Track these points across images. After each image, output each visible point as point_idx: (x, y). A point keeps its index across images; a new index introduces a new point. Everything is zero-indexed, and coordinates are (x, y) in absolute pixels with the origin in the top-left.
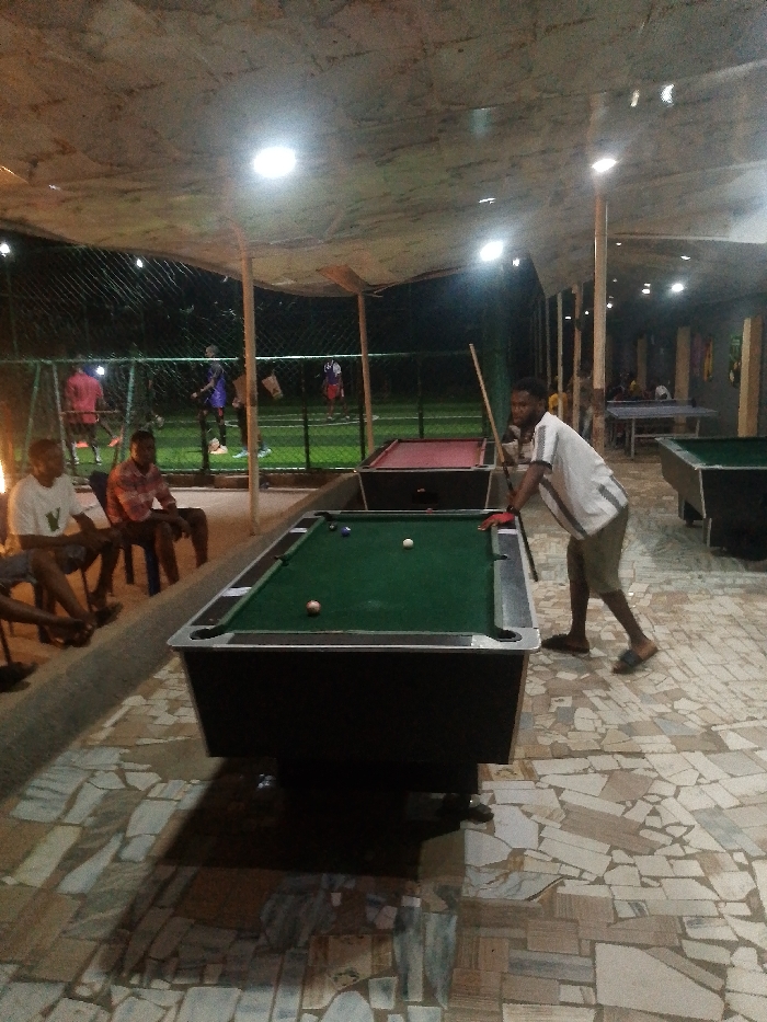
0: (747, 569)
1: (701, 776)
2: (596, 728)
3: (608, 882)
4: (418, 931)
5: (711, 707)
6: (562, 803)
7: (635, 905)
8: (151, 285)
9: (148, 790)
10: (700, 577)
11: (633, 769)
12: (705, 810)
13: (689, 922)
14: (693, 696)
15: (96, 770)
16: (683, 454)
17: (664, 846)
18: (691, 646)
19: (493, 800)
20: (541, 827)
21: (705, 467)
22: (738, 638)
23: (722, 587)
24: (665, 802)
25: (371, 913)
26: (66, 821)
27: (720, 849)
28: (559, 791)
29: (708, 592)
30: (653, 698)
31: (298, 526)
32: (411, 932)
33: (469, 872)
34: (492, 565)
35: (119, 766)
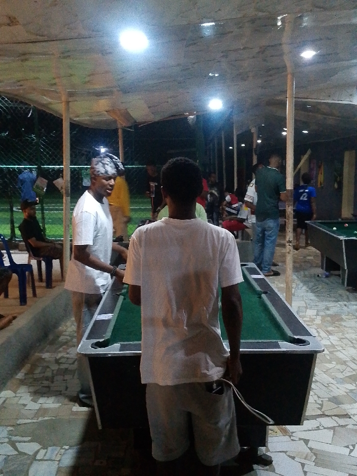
9: (35, 455)
19: (268, 450)
28: (306, 442)
35: (10, 439)
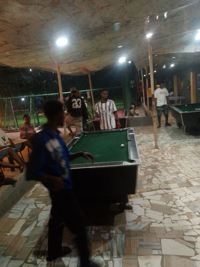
0: (195, 138)
1: (186, 193)
2: (158, 183)
3: (163, 222)
4: (115, 239)
5: (188, 175)
6: (150, 203)
7: (171, 228)
8: (34, 76)
9: (43, 208)
10: (183, 141)
11: (168, 193)
12: (188, 202)
13: (185, 232)
14: (183, 173)
15: (28, 204)
16: (177, 109)
17: (177, 212)
18: (182, 160)
19: (132, 204)
20: (145, 210)
21: (183, 113)
22: (194, 156)
23: (189, 143)
24: (177, 201)
25: (102, 236)
26: (22, 218)
27: (192, 212)
28: (149, 200)
29: (186, 145)
30: (173, 174)
31: (77, 137)
32: (113, 239)
33: (127, 223)
34: (128, 143)
35: (35, 202)
